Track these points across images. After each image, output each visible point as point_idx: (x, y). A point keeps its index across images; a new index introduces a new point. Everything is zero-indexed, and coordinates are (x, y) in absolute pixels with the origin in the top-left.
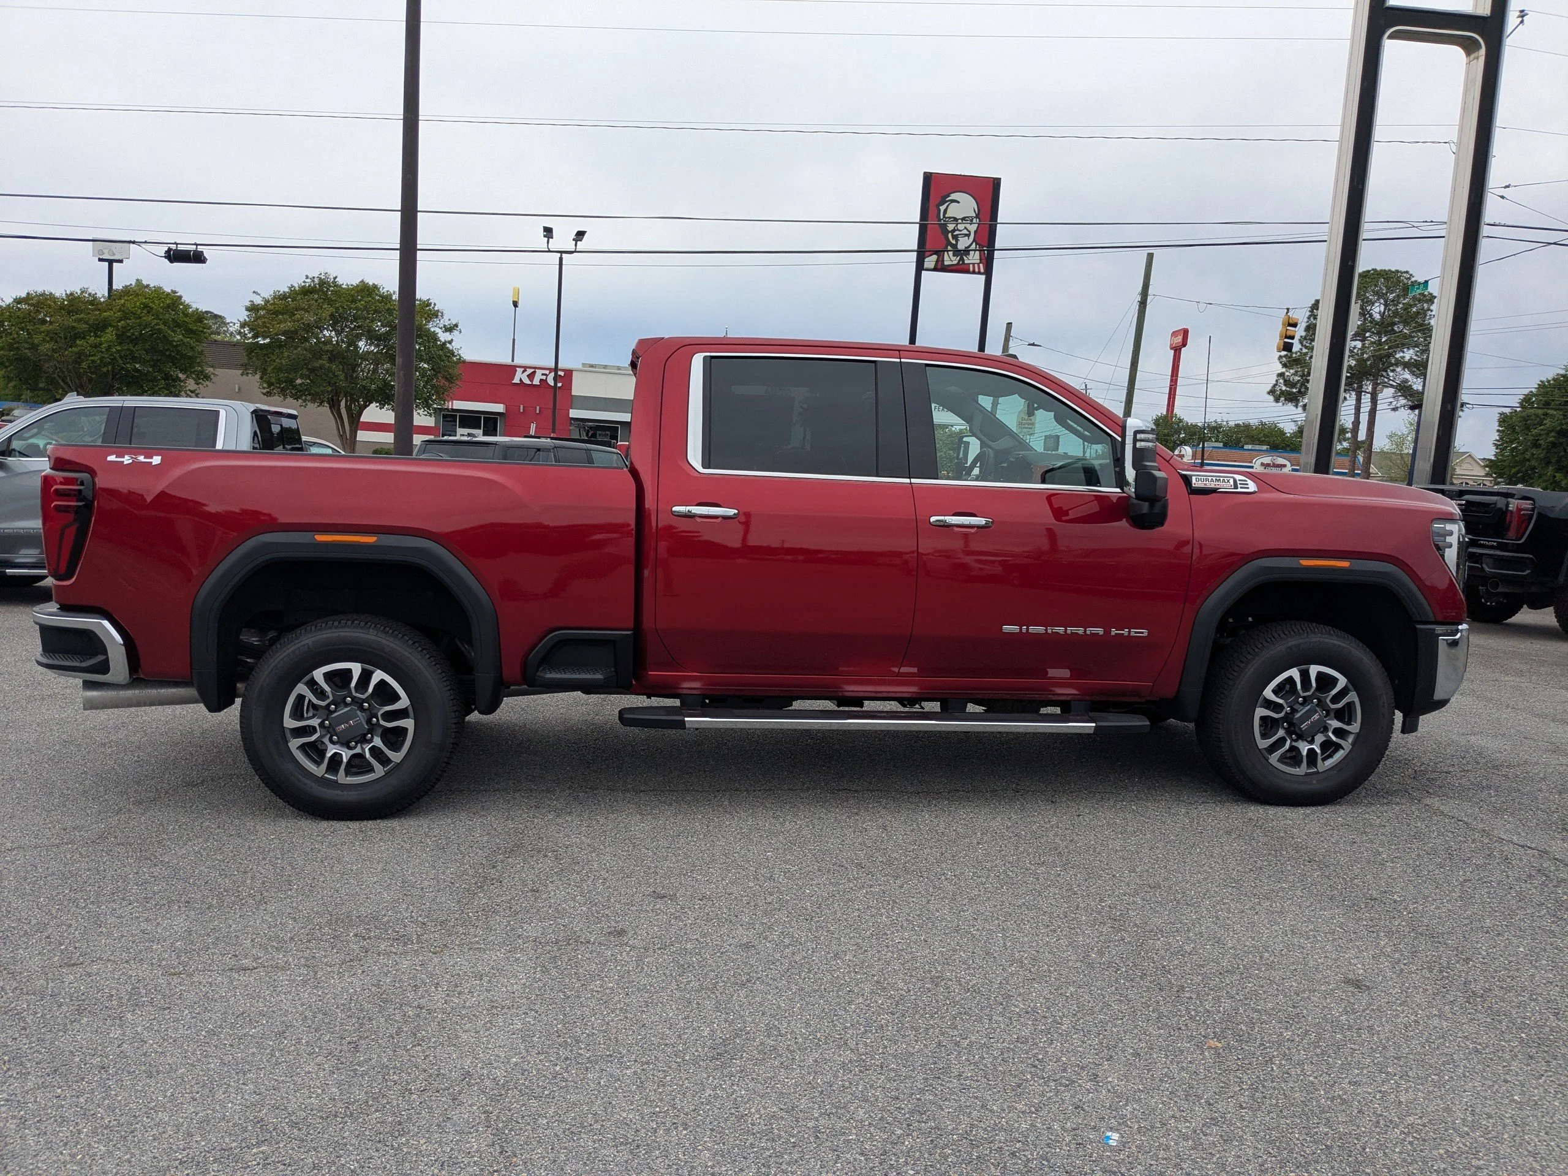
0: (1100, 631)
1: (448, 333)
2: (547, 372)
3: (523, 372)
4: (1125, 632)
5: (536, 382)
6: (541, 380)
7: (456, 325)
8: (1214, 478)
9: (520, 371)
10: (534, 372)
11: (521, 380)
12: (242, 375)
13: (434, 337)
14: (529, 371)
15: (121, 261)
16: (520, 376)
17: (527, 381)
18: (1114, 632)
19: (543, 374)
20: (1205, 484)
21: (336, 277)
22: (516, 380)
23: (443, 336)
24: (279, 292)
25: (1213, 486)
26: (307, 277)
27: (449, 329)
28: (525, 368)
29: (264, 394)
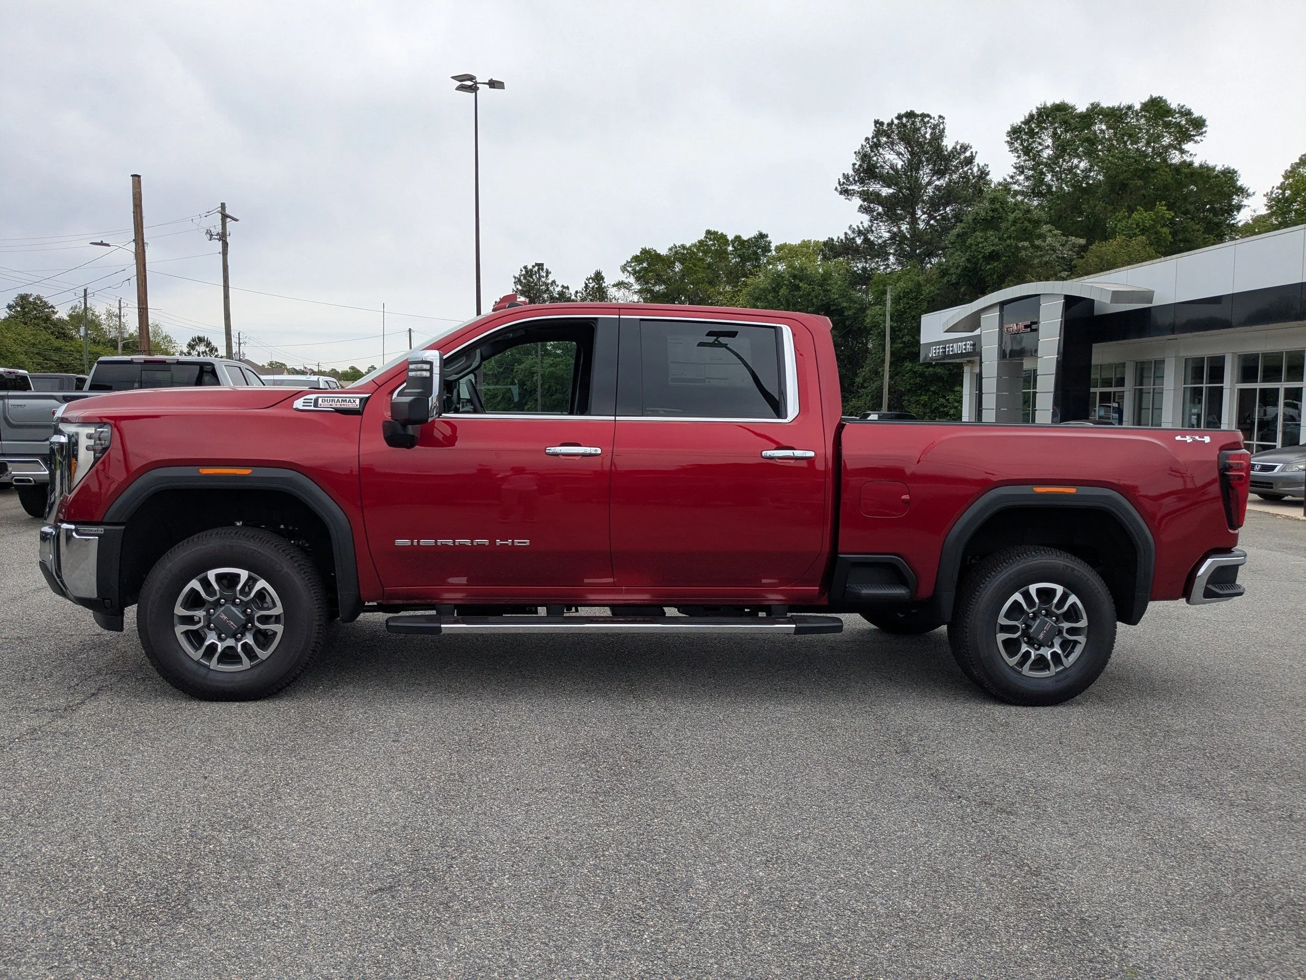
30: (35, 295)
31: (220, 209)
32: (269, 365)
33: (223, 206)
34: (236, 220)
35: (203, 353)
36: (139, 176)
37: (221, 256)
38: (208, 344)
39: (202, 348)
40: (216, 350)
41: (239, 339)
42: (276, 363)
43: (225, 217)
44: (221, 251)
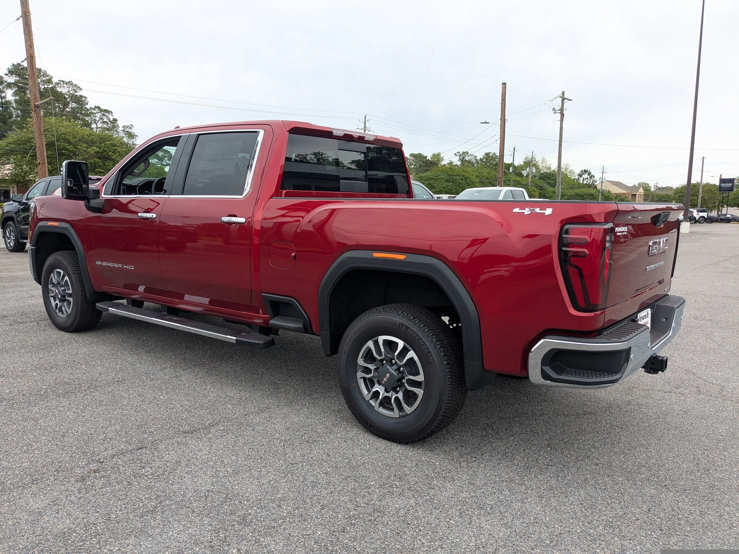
30: (493, 152)
31: (561, 95)
32: (638, 184)
33: (563, 93)
34: (571, 100)
35: (586, 179)
36: (505, 84)
37: (559, 122)
38: (589, 174)
39: (586, 176)
40: (594, 177)
41: (603, 169)
42: (643, 183)
43: (563, 99)
44: (560, 119)
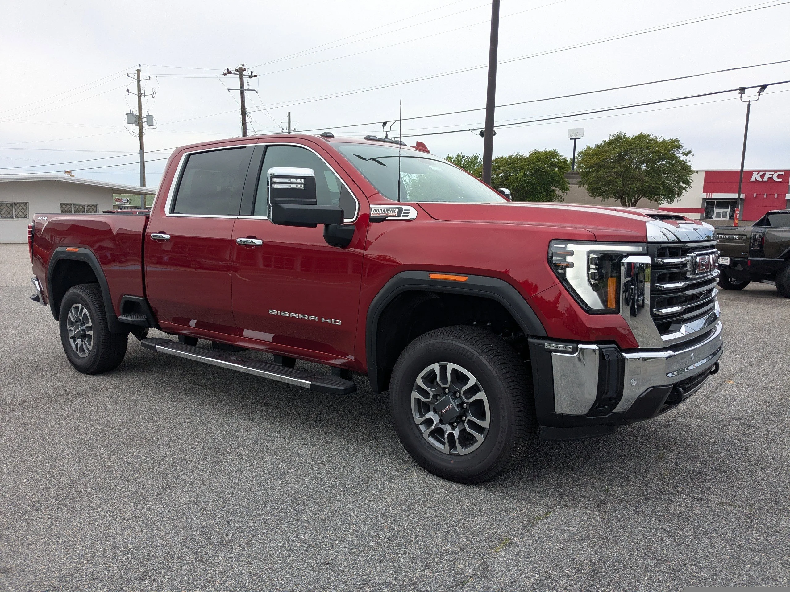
0: (316, 318)
1: (685, 156)
2: (773, 173)
3: (758, 174)
4: (329, 320)
5: (766, 179)
6: (769, 178)
7: (690, 152)
8: (385, 209)
9: (755, 173)
10: (765, 174)
11: (756, 179)
12: (578, 187)
13: (676, 159)
14: (761, 173)
15: (580, 138)
16: (756, 177)
17: (759, 179)
18: (323, 320)
19: (770, 174)
20: (379, 214)
21: (625, 133)
22: (753, 179)
23: (682, 158)
24: (598, 144)
25: (383, 215)
26: (610, 135)
27: (686, 154)
28: (759, 172)
29: (590, 196)
